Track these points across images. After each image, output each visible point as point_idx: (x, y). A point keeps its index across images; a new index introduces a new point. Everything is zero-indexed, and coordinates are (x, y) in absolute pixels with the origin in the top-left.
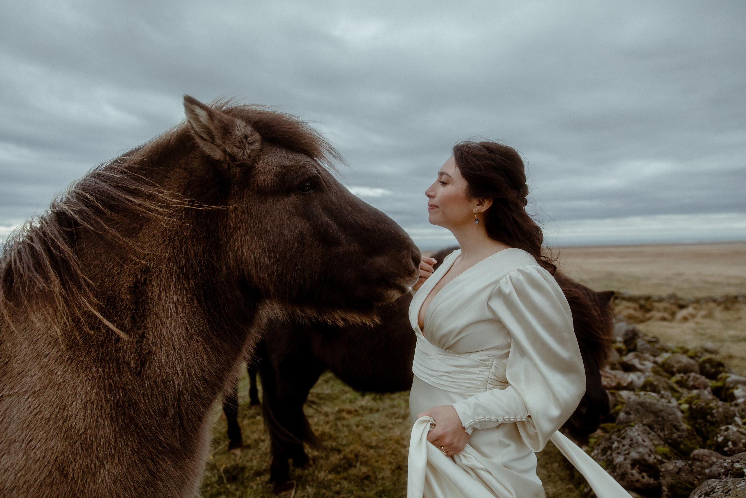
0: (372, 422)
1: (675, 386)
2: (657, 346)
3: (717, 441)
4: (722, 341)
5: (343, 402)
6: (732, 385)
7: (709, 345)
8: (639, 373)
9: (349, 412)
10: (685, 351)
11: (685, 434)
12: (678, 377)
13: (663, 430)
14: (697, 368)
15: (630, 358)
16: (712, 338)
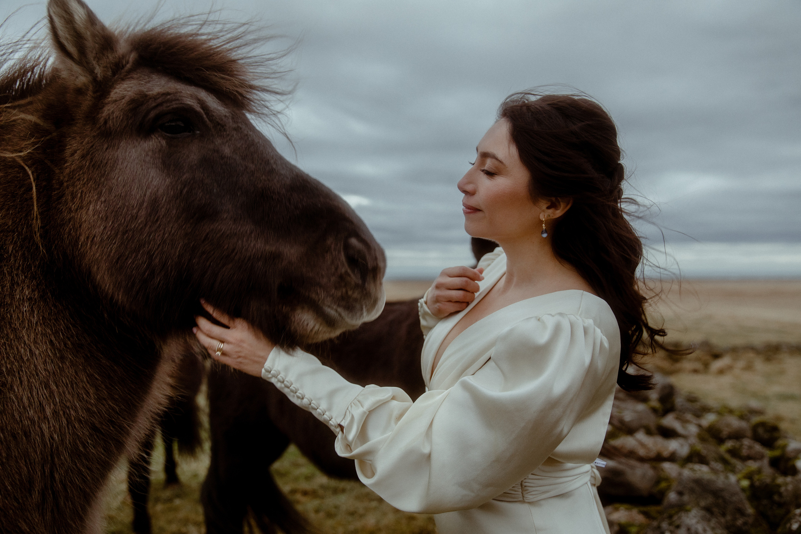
0: (337, 507)
1: (728, 456)
2: (697, 405)
3: (790, 528)
4: (766, 398)
5: (296, 479)
6: (792, 455)
7: (754, 404)
8: (681, 441)
9: (305, 493)
10: (731, 411)
11: (751, 520)
12: (729, 444)
13: (724, 515)
14: (749, 433)
15: (670, 421)
16: (755, 395)
